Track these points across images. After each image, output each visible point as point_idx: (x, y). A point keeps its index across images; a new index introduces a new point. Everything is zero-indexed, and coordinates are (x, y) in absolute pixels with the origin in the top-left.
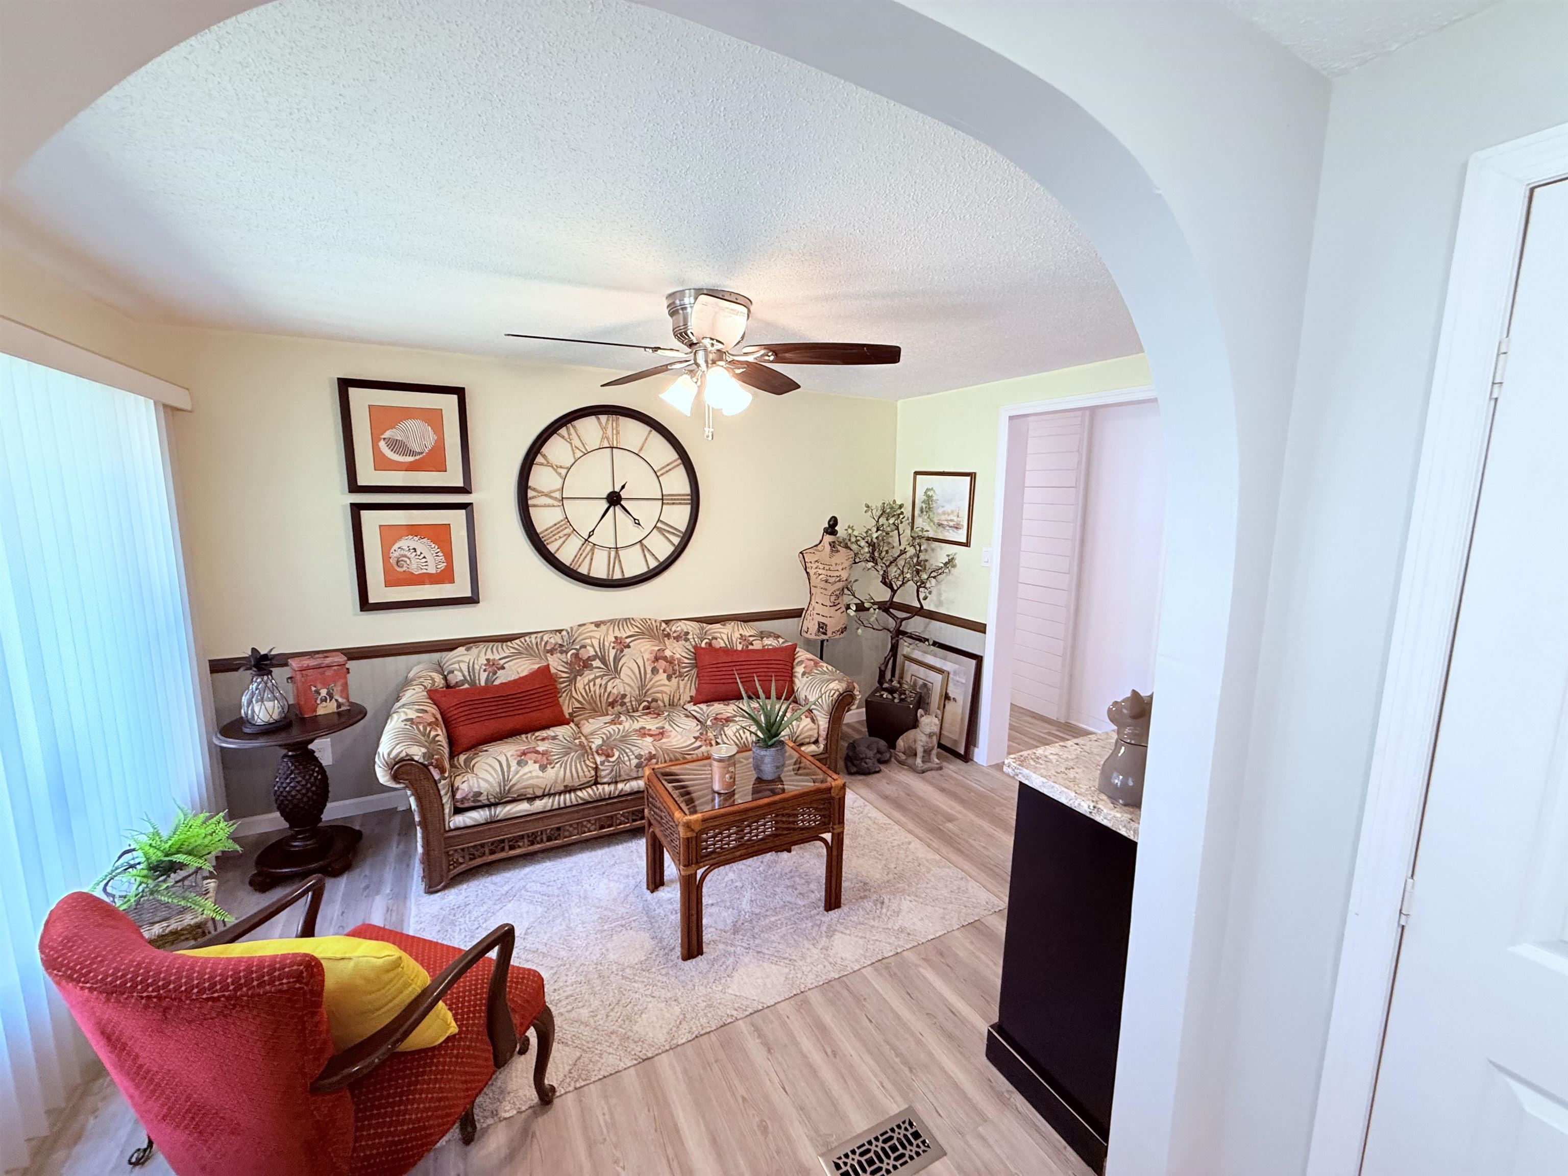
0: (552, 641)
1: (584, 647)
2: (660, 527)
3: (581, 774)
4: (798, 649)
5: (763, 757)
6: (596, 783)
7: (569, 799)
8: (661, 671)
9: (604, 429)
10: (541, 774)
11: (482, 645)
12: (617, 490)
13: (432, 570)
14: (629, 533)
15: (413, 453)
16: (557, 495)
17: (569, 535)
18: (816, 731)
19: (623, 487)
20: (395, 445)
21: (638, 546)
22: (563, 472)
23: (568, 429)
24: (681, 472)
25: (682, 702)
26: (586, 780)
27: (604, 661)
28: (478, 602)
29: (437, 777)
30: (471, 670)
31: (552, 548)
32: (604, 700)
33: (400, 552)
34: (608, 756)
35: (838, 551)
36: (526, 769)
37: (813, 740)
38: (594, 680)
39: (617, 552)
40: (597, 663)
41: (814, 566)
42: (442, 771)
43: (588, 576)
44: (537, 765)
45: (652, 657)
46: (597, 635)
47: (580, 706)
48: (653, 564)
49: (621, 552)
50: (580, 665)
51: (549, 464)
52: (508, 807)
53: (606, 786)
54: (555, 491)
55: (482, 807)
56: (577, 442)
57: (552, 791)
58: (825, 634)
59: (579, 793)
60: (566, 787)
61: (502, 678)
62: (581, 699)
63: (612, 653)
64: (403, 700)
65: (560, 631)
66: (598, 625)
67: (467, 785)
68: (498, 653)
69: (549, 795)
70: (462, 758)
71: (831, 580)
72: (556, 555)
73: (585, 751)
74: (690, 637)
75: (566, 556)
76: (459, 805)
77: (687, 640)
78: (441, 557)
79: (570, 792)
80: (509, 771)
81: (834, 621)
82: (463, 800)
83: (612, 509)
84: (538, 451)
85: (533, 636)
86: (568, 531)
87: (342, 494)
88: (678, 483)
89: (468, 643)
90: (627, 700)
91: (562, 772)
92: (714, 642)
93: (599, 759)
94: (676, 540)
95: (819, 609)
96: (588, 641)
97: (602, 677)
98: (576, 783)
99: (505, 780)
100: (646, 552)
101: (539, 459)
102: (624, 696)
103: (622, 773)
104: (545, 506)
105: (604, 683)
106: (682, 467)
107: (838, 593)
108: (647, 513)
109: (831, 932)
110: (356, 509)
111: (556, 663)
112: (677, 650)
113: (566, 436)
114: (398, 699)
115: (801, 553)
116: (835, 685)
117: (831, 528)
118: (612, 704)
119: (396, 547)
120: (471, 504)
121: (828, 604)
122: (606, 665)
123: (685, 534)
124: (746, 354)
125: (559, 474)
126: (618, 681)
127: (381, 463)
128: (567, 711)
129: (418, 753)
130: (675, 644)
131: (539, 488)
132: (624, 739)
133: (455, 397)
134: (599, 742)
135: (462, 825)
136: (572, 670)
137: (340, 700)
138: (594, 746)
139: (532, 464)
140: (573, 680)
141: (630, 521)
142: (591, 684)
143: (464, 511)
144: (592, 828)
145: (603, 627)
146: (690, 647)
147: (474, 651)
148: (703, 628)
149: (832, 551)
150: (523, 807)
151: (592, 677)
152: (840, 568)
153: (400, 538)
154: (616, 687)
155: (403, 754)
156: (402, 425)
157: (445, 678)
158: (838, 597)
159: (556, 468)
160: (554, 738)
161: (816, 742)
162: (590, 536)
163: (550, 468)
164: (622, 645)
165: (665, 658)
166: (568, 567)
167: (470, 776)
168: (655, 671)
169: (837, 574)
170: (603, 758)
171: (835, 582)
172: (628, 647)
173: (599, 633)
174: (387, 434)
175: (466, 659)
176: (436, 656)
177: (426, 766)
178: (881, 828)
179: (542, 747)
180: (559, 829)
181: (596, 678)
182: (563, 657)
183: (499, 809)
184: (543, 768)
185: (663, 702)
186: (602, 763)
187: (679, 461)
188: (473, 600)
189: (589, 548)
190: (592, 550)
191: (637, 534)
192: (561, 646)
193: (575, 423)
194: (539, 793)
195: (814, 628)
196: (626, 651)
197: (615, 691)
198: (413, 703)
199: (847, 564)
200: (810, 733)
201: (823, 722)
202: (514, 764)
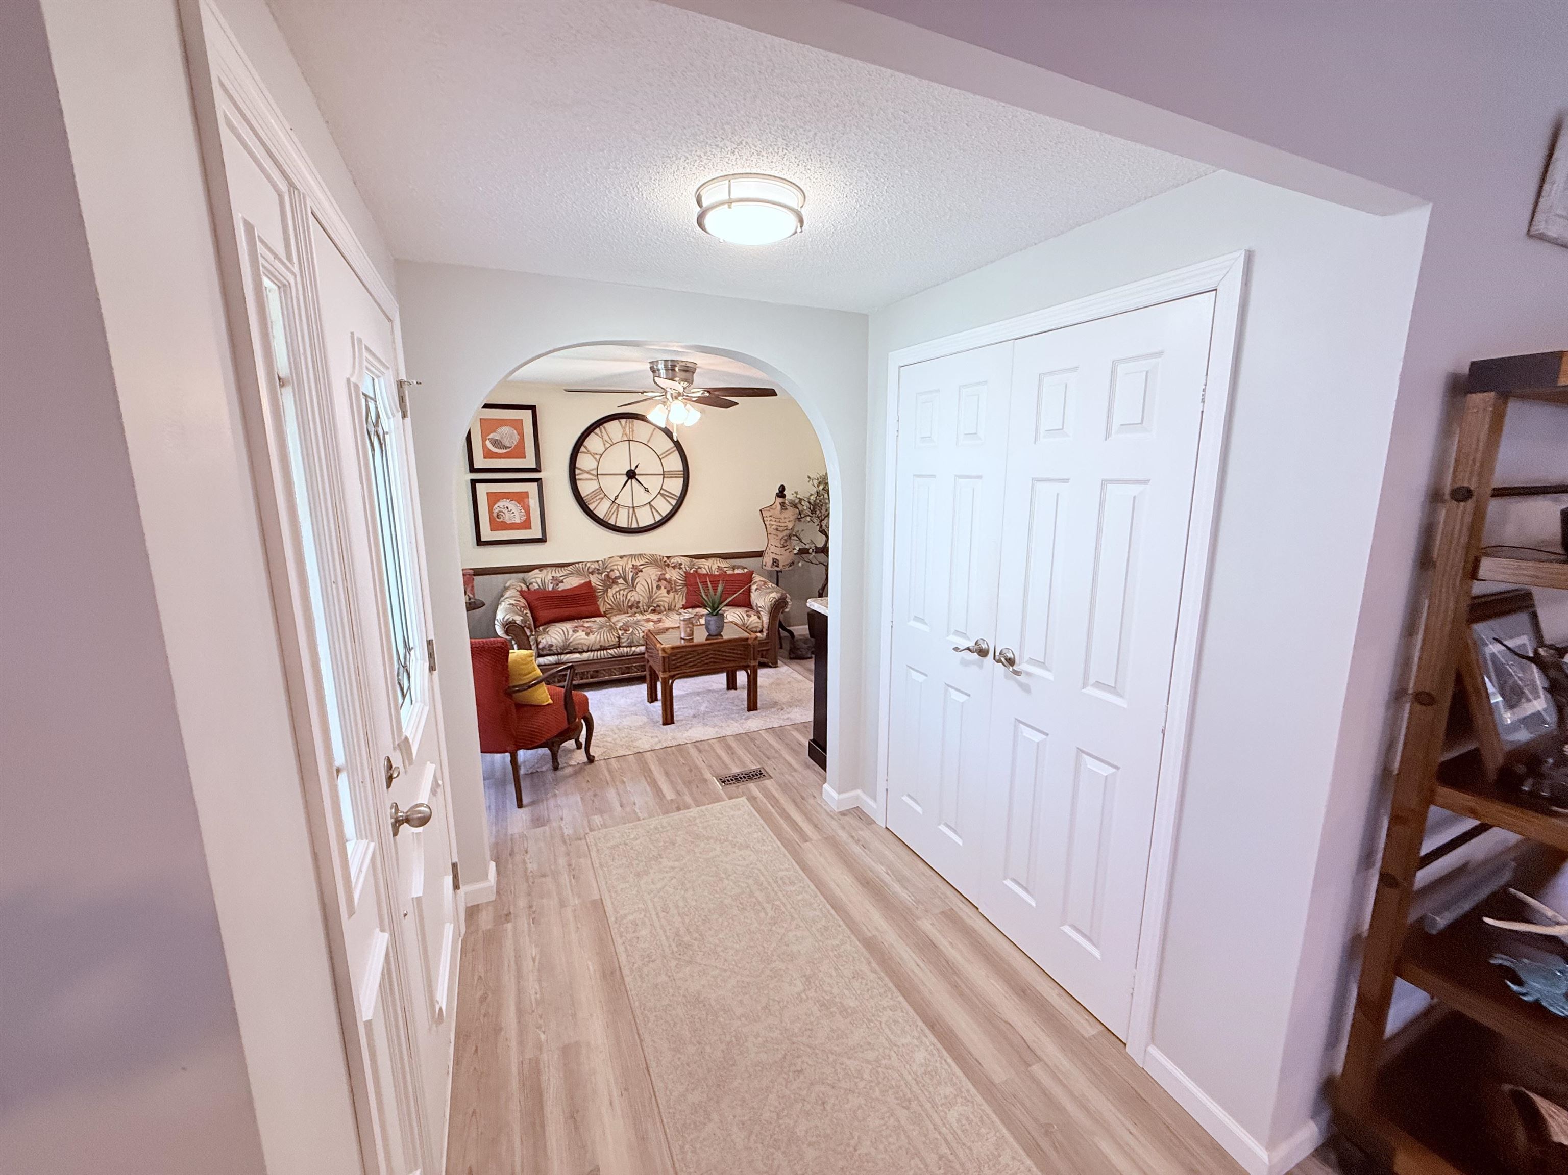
0: (592, 566)
1: (613, 570)
2: (663, 493)
3: (610, 639)
4: (754, 575)
5: (709, 621)
6: (619, 647)
7: (603, 653)
8: (663, 588)
9: (624, 428)
10: (586, 637)
11: (549, 568)
12: (633, 468)
13: (518, 521)
14: (642, 498)
15: (506, 447)
16: (594, 472)
17: (602, 499)
18: (761, 624)
19: (637, 467)
20: (496, 443)
21: (648, 505)
22: (598, 457)
23: (601, 430)
24: (676, 455)
25: (677, 609)
26: (612, 643)
27: (625, 580)
28: (545, 541)
29: (529, 634)
30: (543, 582)
31: (591, 507)
32: (625, 604)
33: (499, 509)
34: (626, 631)
35: (787, 509)
36: (578, 634)
37: (759, 630)
38: (619, 591)
39: (634, 510)
40: (621, 581)
41: (769, 519)
42: (531, 631)
43: (615, 526)
44: (584, 633)
45: (657, 578)
46: (621, 563)
47: (610, 607)
48: (658, 518)
49: (636, 510)
50: (610, 582)
51: (588, 452)
52: (568, 656)
53: (625, 649)
54: (593, 470)
55: (554, 655)
56: (606, 437)
57: (593, 649)
58: (777, 566)
59: (609, 651)
60: (601, 646)
61: (561, 587)
62: (611, 603)
63: (631, 575)
64: (506, 596)
65: (598, 562)
66: (621, 557)
67: (545, 640)
68: (559, 573)
69: (592, 651)
70: (541, 628)
71: (780, 529)
72: (595, 512)
73: (612, 628)
74: (683, 566)
75: (600, 512)
76: (541, 652)
77: (680, 568)
78: (523, 513)
79: (603, 650)
80: (568, 634)
81: (784, 558)
82: (543, 648)
83: (630, 481)
84: (582, 444)
85: (580, 564)
86: (602, 496)
87: (466, 473)
88: (675, 463)
89: (540, 567)
90: (640, 605)
91: (598, 637)
92: (699, 571)
93: (620, 632)
94: (674, 502)
95: (773, 549)
96: (615, 567)
97: (624, 590)
98: (607, 645)
99: (566, 640)
100: (653, 510)
101: (582, 449)
102: (639, 602)
103: (635, 641)
104: (587, 479)
105: (625, 593)
106: (677, 452)
107: (786, 538)
108: (654, 484)
109: (747, 718)
110: (474, 482)
111: (595, 580)
112: (674, 575)
113: (599, 434)
114: (502, 596)
115: (761, 510)
116: (774, 595)
117: (781, 493)
118: (631, 607)
119: (496, 506)
120: (541, 479)
121: (779, 545)
122: (626, 582)
123: (679, 498)
124: (693, 392)
125: (595, 459)
126: (634, 593)
127: (488, 455)
128: (602, 610)
129: (518, 619)
130: (673, 571)
131: (582, 468)
132: (637, 622)
133: (530, 411)
134: (621, 624)
135: (543, 664)
136: (605, 585)
137: (471, 596)
138: (618, 627)
139: (578, 452)
140: (606, 591)
141: (642, 490)
142: (617, 594)
143: (536, 483)
144: (617, 673)
145: (625, 559)
146: (683, 573)
147: (545, 571)
148: (692, 561)
149: (782, 509)
150: (576, 656)
151: (618, 589)
152: (787, 520)
153: (498, 501)
154: (633, 597)
155: (511, 619)
156: (499, 430)
157: (528, 587)
158: (786, 541)
159: (593, 455)
160: (595, 621)
161: (761, 631)
162: (615, 499)
163: (590, 456)
164: (637, 570)
165: (665, 580)
166: (602, 520)
167: (546, 636)
168: (659, 587)
169: (785, 524)
170: (623, 632)
171: (783, 531)
172: (641, 571)
173: (622, 562)
174: (491, 436)
175: (540, 576)
176: (521, 575)
177: (523, 627)
178: (798, 682)
179: (586, 625)
180: (597, 671)
181: (620, 590)
182: (599, 576)
183: (563, 656)
184: (587, 634)
185: (664, 607)
186: (622, 635)
187: (675, 448)
188: (542, 540)
189: (615, 507)
190: (618, 508)
191: (647, 498)
192: (598, 570)
193: (605, 425)
194: (585, 649)
195: (769, 562)
196: (640, 574)
197: (633, 599)
198: (513, 597)
199: (792, 518)
200: (757, 625)
201: (765, 618)
202: (571, 632)
